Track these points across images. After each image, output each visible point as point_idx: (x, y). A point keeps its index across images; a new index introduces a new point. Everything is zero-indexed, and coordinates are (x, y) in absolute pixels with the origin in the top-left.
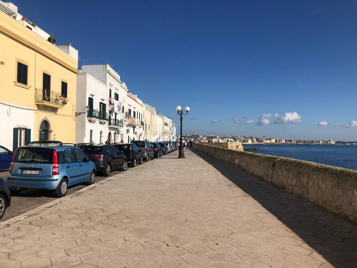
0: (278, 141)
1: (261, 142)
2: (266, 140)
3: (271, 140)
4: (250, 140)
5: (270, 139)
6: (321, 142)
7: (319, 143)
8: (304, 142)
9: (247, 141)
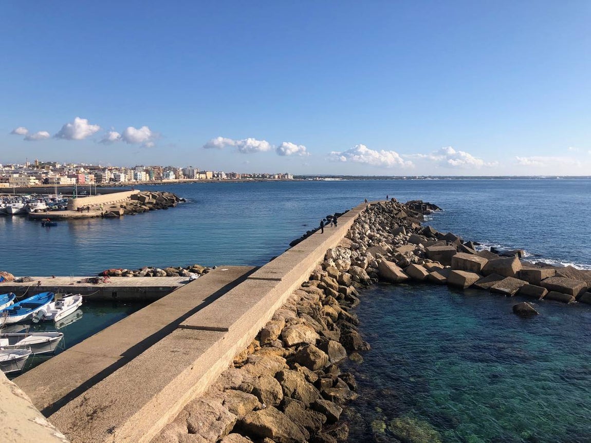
0: (216, 176)
1: (189, 178)
2: (197, 173)
3: (206, 174)
4: (172, 173)
5: (204, 173)
6: (277, 177)
7: (274, 178)
8: (254, 177)
9: (168, 176)
